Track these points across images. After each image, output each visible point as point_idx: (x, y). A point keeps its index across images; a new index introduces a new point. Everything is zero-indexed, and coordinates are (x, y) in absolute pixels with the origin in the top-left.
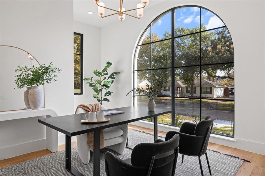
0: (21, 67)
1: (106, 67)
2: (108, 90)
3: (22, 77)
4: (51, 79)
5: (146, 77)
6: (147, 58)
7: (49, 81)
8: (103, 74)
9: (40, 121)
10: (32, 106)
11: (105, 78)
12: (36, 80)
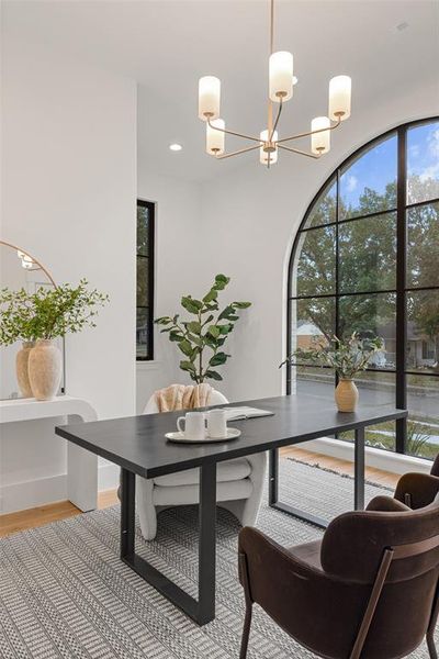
0: (10, 291)
1: (215, 288)
2: (220, 350)
3: (11, 317)
4: (82, 321)
5: (310, 314)
6: (312, 264)
7: (77, 326)
8: (205, 308)
9: (59, 431)
10: (36, 391)
11: (211, 318)
12: (46, 325)
